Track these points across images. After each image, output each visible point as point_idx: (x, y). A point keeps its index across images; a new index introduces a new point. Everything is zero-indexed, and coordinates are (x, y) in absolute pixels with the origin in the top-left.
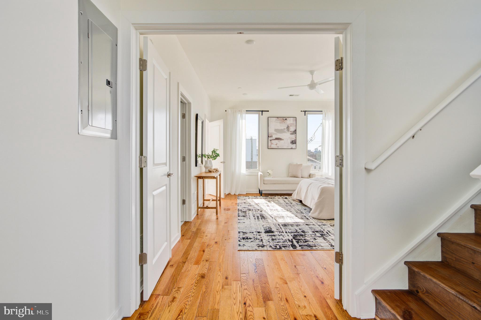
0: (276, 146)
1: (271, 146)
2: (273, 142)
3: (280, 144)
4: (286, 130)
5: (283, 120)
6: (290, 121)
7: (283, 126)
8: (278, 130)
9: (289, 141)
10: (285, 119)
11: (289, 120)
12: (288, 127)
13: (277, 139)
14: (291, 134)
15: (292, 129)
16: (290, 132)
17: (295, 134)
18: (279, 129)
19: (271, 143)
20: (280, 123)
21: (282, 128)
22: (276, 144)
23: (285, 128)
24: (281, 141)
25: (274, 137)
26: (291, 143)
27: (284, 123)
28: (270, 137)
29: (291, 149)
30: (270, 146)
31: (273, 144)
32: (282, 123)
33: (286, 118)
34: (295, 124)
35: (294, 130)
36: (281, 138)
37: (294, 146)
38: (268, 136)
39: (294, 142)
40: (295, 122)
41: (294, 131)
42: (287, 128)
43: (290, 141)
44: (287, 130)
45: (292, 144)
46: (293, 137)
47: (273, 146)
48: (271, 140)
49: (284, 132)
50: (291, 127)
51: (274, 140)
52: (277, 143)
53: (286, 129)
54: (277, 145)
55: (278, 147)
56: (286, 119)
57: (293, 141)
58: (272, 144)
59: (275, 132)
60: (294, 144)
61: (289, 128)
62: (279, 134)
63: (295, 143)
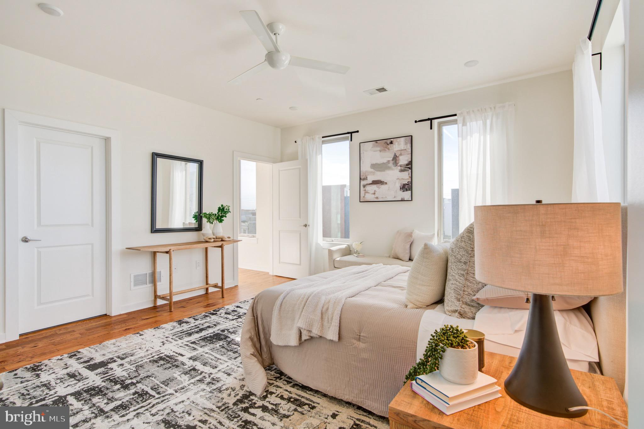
0: (373, 196)
1: (366, 196)
2: (369, 188)
3: (382, 192)
4: (391, 165)
5: (385, 145)
6: (400, 145)
7: (387, 157)
8: (376, 164)
9: (398, 185)
10: (389, 142)
11: (397, 143)
12: (395, 159)
13: (375, 182)
14: (401, 171)
15: (403, 160)
16: (399, 168)
17: (408, 170)
18: (379, 163)
19: (365, 190)
20: (380, 151)
21: (385, 161)
22: (373, 192)
23: (389, 161)
24: (383, 187)
25: (370, 179)
26: (401, 188)
27: (388, 150)
28: (364, 179)
29: (402, 200)
30: (364, 197)
31: (369, 192)
32: (386, 150)
33: (392, 140)
34: (409, 149)
35: (406, 162)
36: (382, 180)
37: (407, 195)
38: (360, 179)
39: (406, 187)
40: (409, 145)
41: (407, 165)
42: (393, 160)
43: (400, 185)
44: (393, 164)
45: (404, 191)
46: (405, 176)
47: (369, 197)
48: (364, 186)
49: (389, 168)
50: (401, 157)
51: (370, 184)
52: (375, 191)
53: (392, 162)
54: (375, 194)
55: (377, 198)
56: (391, 143)
57: (404, 185)
58: (366, 192)
59: (372, 170)
60: (407, 190)
61: (397, 159)
62: (378, 173)
63: (411, 189)
